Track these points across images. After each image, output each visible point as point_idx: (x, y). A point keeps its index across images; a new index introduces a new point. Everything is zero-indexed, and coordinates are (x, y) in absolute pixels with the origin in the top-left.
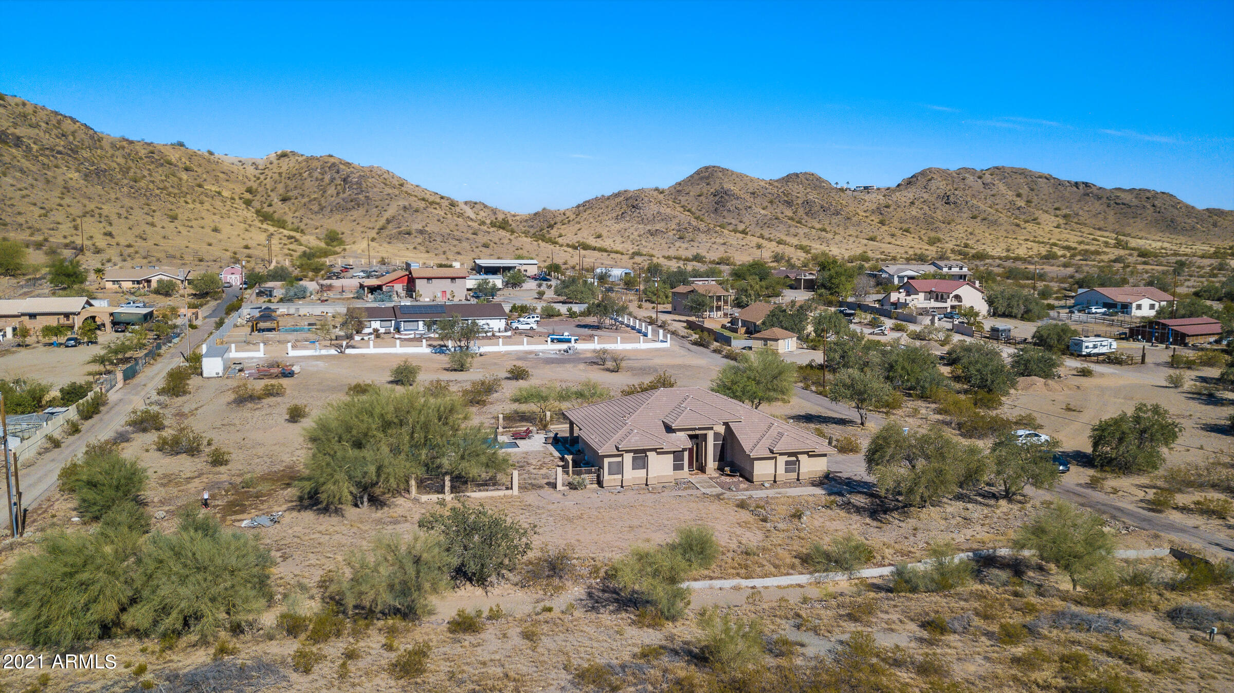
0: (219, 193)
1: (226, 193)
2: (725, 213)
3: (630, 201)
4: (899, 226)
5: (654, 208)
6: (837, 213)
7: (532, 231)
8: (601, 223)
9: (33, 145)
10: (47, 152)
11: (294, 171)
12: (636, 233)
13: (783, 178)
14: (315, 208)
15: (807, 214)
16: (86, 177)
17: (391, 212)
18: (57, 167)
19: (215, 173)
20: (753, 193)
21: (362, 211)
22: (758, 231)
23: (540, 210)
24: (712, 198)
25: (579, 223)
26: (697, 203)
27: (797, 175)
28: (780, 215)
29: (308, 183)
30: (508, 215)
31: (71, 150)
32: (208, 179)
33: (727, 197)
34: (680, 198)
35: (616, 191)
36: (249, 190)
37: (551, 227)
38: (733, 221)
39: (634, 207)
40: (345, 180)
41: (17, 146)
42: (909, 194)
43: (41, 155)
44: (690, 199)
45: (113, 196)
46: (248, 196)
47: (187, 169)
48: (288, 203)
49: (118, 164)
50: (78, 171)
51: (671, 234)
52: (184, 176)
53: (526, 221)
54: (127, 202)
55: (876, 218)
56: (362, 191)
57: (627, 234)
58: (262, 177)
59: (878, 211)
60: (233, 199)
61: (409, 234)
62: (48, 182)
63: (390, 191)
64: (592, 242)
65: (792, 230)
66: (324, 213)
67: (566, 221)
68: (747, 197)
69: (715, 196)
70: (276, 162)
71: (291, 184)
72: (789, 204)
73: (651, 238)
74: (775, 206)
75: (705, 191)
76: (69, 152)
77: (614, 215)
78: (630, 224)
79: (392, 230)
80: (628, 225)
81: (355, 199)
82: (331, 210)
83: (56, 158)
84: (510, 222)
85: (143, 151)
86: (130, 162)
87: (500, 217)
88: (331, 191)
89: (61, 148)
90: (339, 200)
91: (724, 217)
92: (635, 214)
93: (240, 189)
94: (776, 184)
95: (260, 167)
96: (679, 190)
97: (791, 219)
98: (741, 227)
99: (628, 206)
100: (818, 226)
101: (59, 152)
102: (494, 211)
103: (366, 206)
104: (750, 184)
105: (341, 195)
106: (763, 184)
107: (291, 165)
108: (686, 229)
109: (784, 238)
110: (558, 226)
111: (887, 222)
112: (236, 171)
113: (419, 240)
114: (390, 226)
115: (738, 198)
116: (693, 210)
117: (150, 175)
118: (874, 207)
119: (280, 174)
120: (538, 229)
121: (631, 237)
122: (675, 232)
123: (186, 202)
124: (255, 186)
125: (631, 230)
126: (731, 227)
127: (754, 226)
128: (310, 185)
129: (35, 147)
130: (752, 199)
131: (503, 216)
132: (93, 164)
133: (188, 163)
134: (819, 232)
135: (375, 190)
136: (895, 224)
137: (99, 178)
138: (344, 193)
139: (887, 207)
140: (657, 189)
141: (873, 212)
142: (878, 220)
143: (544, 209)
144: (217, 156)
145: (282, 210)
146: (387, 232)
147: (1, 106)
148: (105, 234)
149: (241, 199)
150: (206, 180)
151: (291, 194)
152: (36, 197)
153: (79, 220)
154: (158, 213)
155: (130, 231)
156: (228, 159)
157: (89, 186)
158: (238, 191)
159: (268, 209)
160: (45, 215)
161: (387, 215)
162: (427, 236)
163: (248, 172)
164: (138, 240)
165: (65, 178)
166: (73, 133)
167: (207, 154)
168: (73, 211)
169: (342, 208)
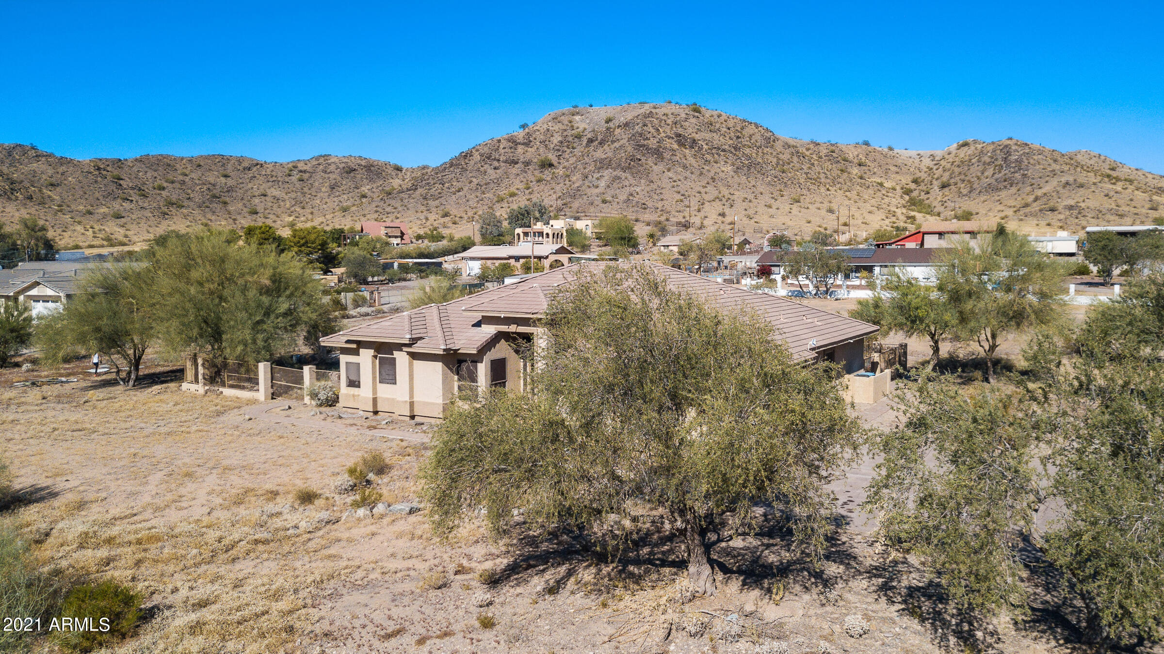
0: (881, 184)
1: (887, 184)
10: (713, 151)
11: (967, 158)
14: (965, 191)
16: (737, 170)
17: (1047, 188)
18: (716, 162)
19: (886, 167)
21: (1013, 190)
29: (973, 168)
31: (735, 148)
32: (878, 173)
36: (915, 181)
40: (1006, 160)
41: (692, 147)
43: (708, 153)
45: (753, 183)
46: (913, 186)
47: (859, 164)
48: (946, 189)
49: (779, 159)
50: (733, 165)
52: (855, 171)
54: (761, 188)
56: (1020, 169)
58: (935, 167)
60: (894, 189)
61: (1053, 210)
62: (701, 174)
63: (1057, 168)
66: (972, 194)
70: (954, 152)
71: (957, 170)
76: (733, 150)
79: (1037, 206)
81: (1010, 179)
82: (980, 192)
83: (719, 155)
86: (795, 159)
88: (989, 172)
89: (727, 147)
90: (993, 181)
93: (906, 180)
95: (937, 158)
101: (724, 150)
103: (1020, 185)
105: (996, 176)
107: (969, 152)
112: (910, 164)
113: (1062, 217)
114: (1035, 204)
119: (953, 163)
123: (828, 190)
124: (923, 175)
128: (975, 170)
129: (705, 147)
132: (750, 158)
133: (864, 158)
135: (1038, 167)
137: (749, 170)
138: (1000, 172)
144: (896, 151)
145: (936, 196)
146: (1027, 210)
147: (694, 116)
148: (720, 215)
149: (902, 188)
150: (874, 173)
151: (952, 181)
152: (683, 187)
153: (707, 204)
154: (785, 198)
155: (744, 212)
156: (906, 153)
157: (736, 177)
158: (904, 181)
159: (923, 196)
160: (682, 201)
161: (1039, 193)
162: (1075, 212)
163: (923, 164)
164: (745, 219)
165: (718, 170)
166: (751, 136)
167: (886, 150)
168: (706, 197)
169: (991, 189)
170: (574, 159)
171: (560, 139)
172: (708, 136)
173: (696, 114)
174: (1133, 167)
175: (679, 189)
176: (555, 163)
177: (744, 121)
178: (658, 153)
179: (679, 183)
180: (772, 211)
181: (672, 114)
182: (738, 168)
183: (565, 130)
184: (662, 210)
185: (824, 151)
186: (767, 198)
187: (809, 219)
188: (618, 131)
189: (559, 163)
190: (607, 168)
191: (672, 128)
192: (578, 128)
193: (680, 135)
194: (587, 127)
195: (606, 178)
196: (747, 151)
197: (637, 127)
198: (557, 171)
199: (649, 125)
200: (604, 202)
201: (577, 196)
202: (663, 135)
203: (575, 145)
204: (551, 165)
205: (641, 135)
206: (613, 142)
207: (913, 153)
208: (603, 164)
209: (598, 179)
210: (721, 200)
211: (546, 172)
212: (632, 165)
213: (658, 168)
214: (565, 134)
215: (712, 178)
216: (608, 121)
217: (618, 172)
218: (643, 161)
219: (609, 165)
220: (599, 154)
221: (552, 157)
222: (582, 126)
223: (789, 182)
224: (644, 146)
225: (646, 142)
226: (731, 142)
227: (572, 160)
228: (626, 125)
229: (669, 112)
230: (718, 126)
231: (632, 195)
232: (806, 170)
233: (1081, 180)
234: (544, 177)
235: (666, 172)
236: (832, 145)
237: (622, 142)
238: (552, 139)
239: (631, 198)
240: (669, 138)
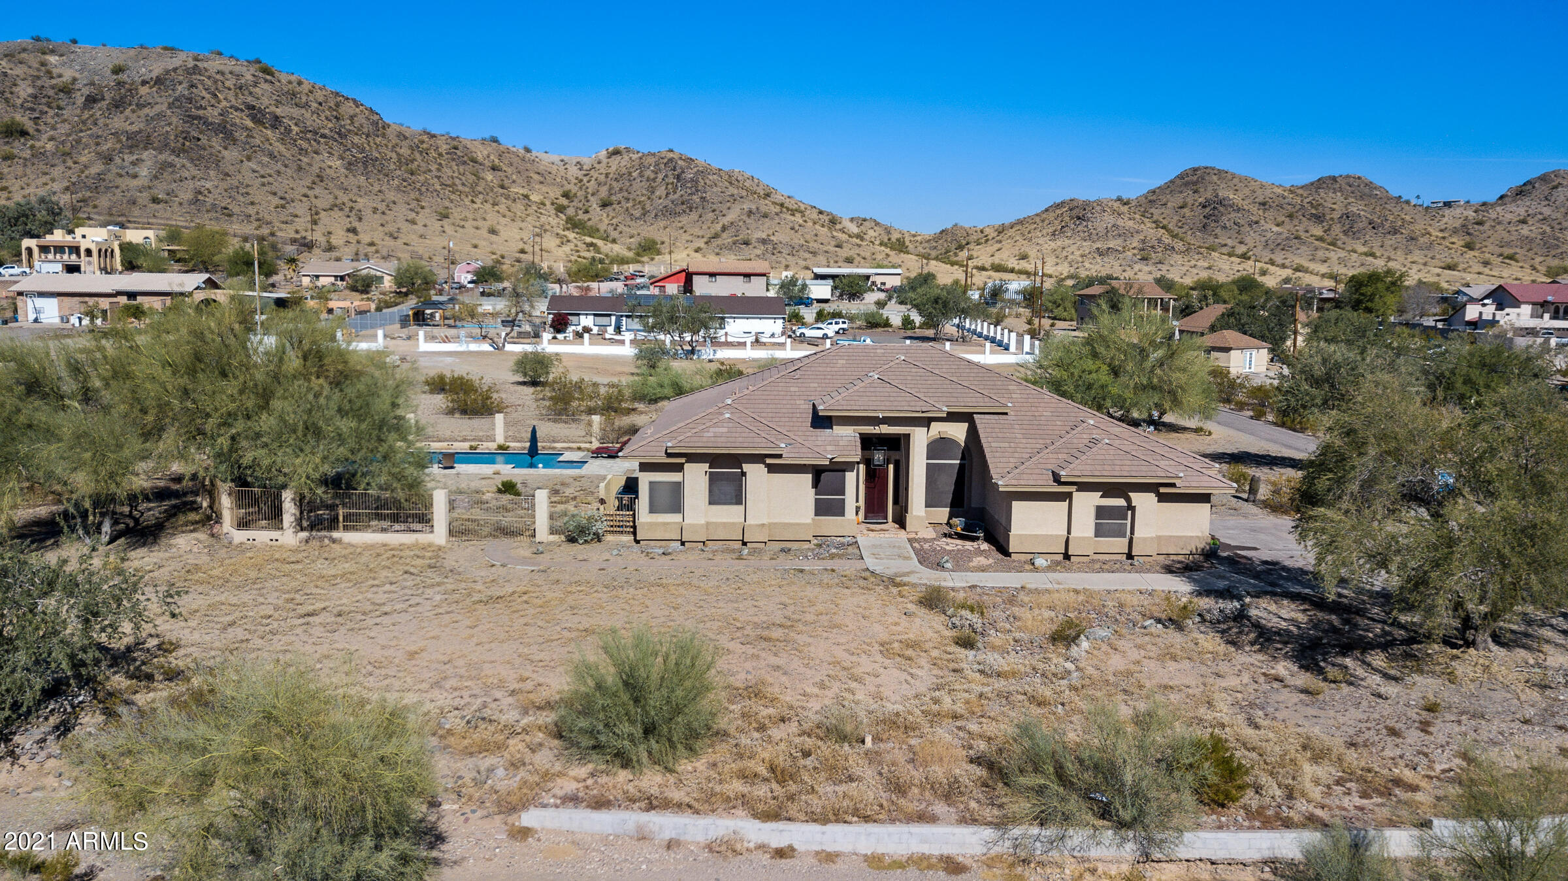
0: (526, 197)
1: (535, 197)
2: (1218, 231)
3: (1074, 212)
4: (1498, 250)
5: (1109, 219)
6: (1395, 232)
7: (934, 253)
8: (1030, 240)
9: (293, 127)
10: (309, 136)
11: (624, 170)
12: (1078, 253)
13: (1312, 184)
14: (637, 213)
15: (1345, 233)
16: (349, 166)
17: (731, 216)
18: (316, 153)
19: (527, 174)
20: (1264, 204)
21: (694, 216)
22: (1267, 256)
23: (949, 226)
24: (1199, 210)
25: (1000, 242)
26: (1176, 218)
27: (1334, 179)
28: (1303, 235)
29: (637, 185)
30: (906, 235)
31: (339, 134)
32: (518, 181)
33: (1222, 209)
34: (1152, 210)
35: (1058, 201)
36: (566, 195)
37: (961, 247)
38: (1230, 242)
39: (1079, 218)
40: (678, 177)
41: (274, 127)
42: (1519, 209)
43: (301, 138)
44: (1167, 212)
45: (377, 188)
46: (564, 201)
47: (494, 168)
48: (609, 209)
49: (398, 154)
50: (342, 158)
51: (1129, 254)
52: (489, 176)
53: (929, 241)
54: (391, 195)
55: (1459, 241)
56: (697, 191)
57: (1065, 254)
58: (585, 179)
59: (1465, 229)
60: (542, 204)
61: (746, 243)
62: (300, 168)
63: (735, 192)
64: (1013, 263)
65: (1320, 254)
66: (647, 218)
67: (983, 239)
68: (1254, 209)
69: (1204, 207)
70: (605, 161)
71: (617, 186)
72: (1318, 218)
73: (1099, 259)
74: (1296, 222)
75: (1190, 200)
76: (336, 136)
77: (1051, 230)
78: (1071, 242)
79: (726, 238)
80: (1067, 242)
81: (688, 201)
82: (656, 215)
83: (319, 143)
84: (907, 243)
85: (445, 147)
86: (417, 155)
87: (895, 236)
88: (661, 191)
89: (327, 131)
90: (668, 202)
91: (1216, 237)
92: (1080, 228)
93: (555, 193)
94: (1300, 191)
95: (585, 167)
96: (1153, 199)
97: (1320, 239)
98: (1241, 249)
99: (1072, 218)
100: (1362, 249)
101: (323, 136)
102: (888, 231)
103: (700, 210)
104: (1259, 192)
105: (671, 197)
106: (1279, 191)
107: (623, 163)
108: (1153, 247)
109: (1306, 264)
110: (971, 246)
111: (1478, 246)
112: (554, 172)
113: (759, 252)
114: (724, 235)
115: (1239, 210)
116: (1170, 226)
117: (439, 170)
118: (1458, 224)
119: (607, 175)
120: (943, 251)
121: (1070, 257)
122: (1136, 251)
123: (473, 202)
124: (574, 189)
125: (1073, 248)
126: (1225, 250)
127: (1260, 248)
128: (639, 187)
129: (295, 129)
130: (1261, 212)
131: (900, 236)
132: (363, 151)
133: (497, 161)
134: (1364, 257)
135: (715, 189)
136: (1491, 248)
137: (366, 168)
138: (675, 193)
139: (1480, 223)
140: (1119, 199)
141: (1455, 231)
142: (1462, 243)
143: (956, 225)
144: (534, 153)
145: (599, 217)
146: (719, 241)
147: (266, 81)
148: (348, 230)
149: (553, 204)
150: (514, 182)
151: (614, 198)
152: (281, 185)
153: (323, 214)
154: (427, 210)
155: (381, 228)
156: (548, 157)
157: (350, 176)
158: (552, 195)
159: (582, 216)
160: (283, 207)
161: (725, 221)
162: (770, 247)
163: (570, 173)
164: (387, 238)
165: (323, 165)
166: (352, 118)
167: (522, 151)
168: (320, 203)
169: (669, 213)
170: (67, 126)
171: (30, 91)
172: (296, 112)
173: (268, 77)
174: (786, 194)
175: (273, 189)
176: (31, 131)
177: (337, 94)
178: (225, 131)
179: (271, 179)
180: (419, 228)
181: (231, 73)
182: (350, 164)
183: (38, 78)
184: (258, 220)
185: (444, 148)
186: (401, 211)
187: (475, 242)
188: (144, 90)
189: (38, 130)
190: (146, 148)
191: (236, 95)
192: (60, 76)
193: (253, 108)
194: (77, 75)
195: (149, 163)
196: (356, 139)
197: (180, 88)
198: (38, 144)
199: (200, 87)
200: (155, 200)
201: (102, 189)
202: (224, 103)
203: (62, 103)
204: (24, 133)
205: (190, 100)
206: (140, 106)
207: (556, 158)
208: (135, 142)
209: (133, 164)
210: (341, 209)
211: (16, 143)
212: (187, 145)
213: (231, 155)
214: (39, 83)
215: (318, 176)
216: (117, 70)
217: (165, 156)
218: (204, 141)
219: (147, 144)
220: (118, 122)
221: (22, 119)
222: (68, 74)
223: (423, 189)
224: (199, 118)
225: (201, 112)
226: (330, 125)
227: (63, 129)
228: (159, 81)
229: (226, 69)
230: (304, 99)
231: (200, 193)
232: (435, 173)
233: (763, 209)
234: (15, 151)
235: (246, 163)
236: (453, 139)
237: (157, 109)
238: (14, 89)
239: (200, 197)
240: (237, 109)
